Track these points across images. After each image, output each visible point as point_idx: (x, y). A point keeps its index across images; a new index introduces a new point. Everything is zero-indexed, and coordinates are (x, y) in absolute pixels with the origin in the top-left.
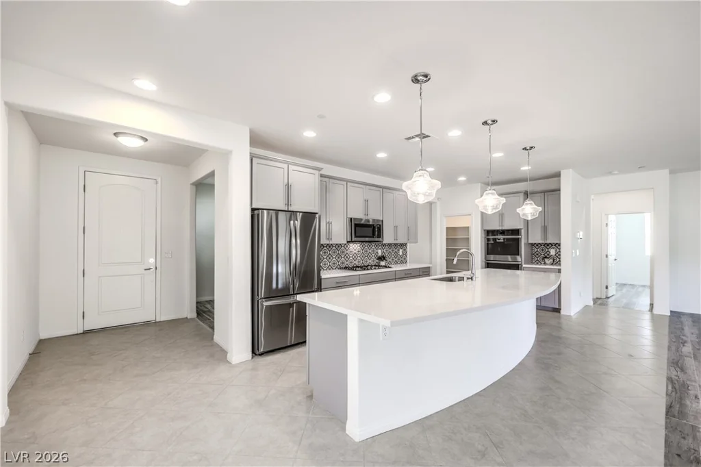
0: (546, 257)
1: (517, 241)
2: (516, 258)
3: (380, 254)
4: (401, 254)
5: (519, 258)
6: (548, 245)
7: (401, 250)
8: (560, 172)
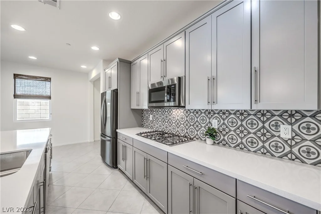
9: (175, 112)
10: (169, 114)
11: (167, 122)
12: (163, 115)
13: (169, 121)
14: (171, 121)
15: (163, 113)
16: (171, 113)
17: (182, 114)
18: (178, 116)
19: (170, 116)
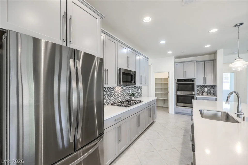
0: (203, 92)
1: (193, 85)
2: (192, 93)
3: (131, 93)
4: (139, 92)
5: (193, 93)
6: (203, 86)
7: (139, 90)
8: (217, 51)
9: (117, 88)
10: (113, 90)
11: (113, 96)
12: (109, 92)
13: (113, 95)
14: (115, 94)
15: (109, 90)
16: (115, 89)
17: (121, 89)
18: (119, 91)
19: (114, 91)
